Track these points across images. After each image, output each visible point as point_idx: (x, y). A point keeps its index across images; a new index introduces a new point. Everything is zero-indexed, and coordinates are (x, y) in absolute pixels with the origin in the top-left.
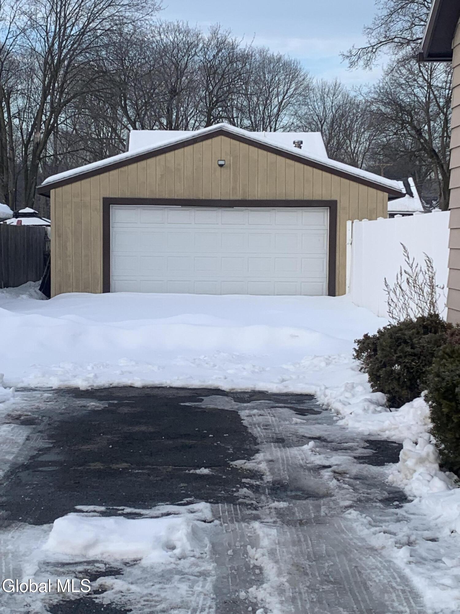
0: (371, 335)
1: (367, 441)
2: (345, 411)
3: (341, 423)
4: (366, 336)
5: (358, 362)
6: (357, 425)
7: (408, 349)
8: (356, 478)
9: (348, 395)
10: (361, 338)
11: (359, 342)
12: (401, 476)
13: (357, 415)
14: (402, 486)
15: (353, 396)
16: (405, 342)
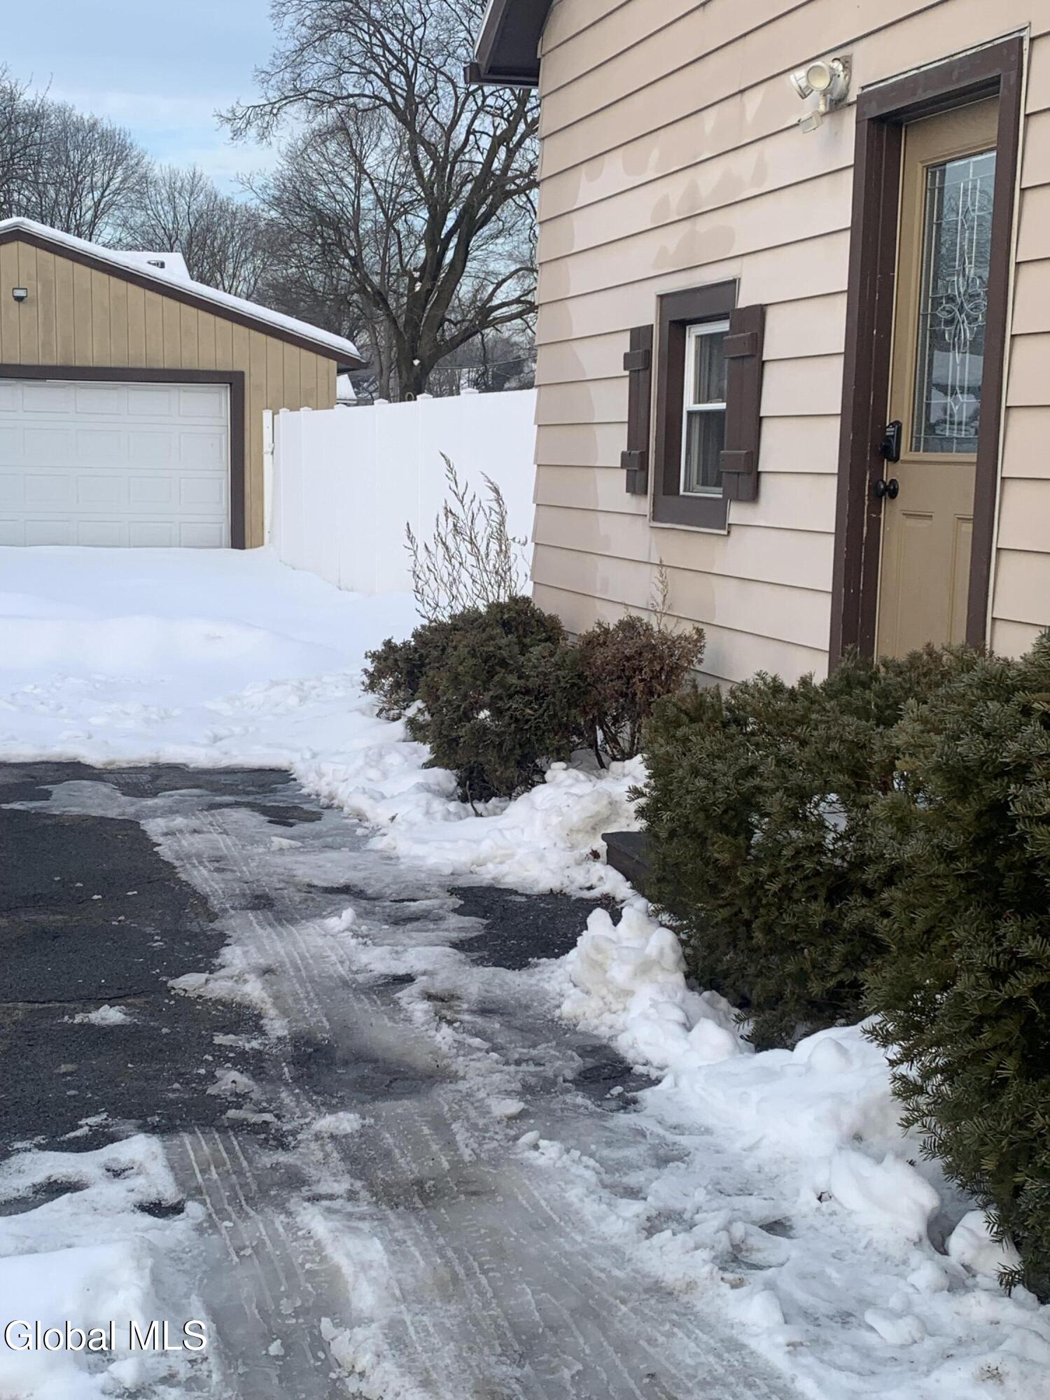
0: (398, 641)
1: (454, 891)
2: (378, 814)
3: (377, 843)
4: (388, 643)
5: (372, 697)
6: (419, 850)
7: (512, 679)
8: (485, 1010)
9: (373, 773)
10: (379, 647)
11: (374, 656)
12: (594, 1004)
13: (412, 825)
14: (604, 1031)
15: (385, 775)
16: (503, 663)
